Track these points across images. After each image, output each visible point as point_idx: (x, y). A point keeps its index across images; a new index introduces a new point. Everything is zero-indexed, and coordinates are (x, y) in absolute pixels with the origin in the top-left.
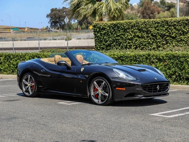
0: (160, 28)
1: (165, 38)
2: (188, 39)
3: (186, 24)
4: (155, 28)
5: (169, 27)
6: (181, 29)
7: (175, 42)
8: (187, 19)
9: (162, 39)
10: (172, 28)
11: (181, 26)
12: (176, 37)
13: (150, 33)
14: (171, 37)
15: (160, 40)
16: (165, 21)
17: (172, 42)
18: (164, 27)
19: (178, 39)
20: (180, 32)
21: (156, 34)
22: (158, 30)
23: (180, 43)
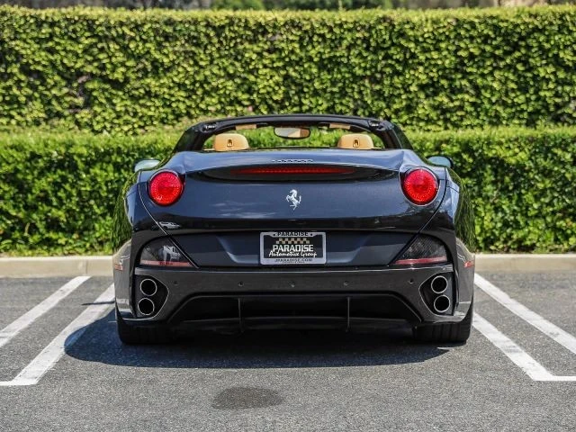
0: (58, 44)
1: (83, 83)
2: (172, 92)
3: (167, 37)
4: (39, 41)
5: (96, 44)
6: (148, 52)
7: (122, 100)
8: (170, 19)
9: (66, 86)
10: (109, 48)
11: (145, 41)
12: (127, 80)
13: (16, 63)
14: (105, 80)
15: (60, 90)
16: (80, 17)
17: (109, 100)
18: (76, 40)
19: (137, 89)
20: (141, 66)
21: (44, 66)
22: (51, 51)
23: (143, 106)
